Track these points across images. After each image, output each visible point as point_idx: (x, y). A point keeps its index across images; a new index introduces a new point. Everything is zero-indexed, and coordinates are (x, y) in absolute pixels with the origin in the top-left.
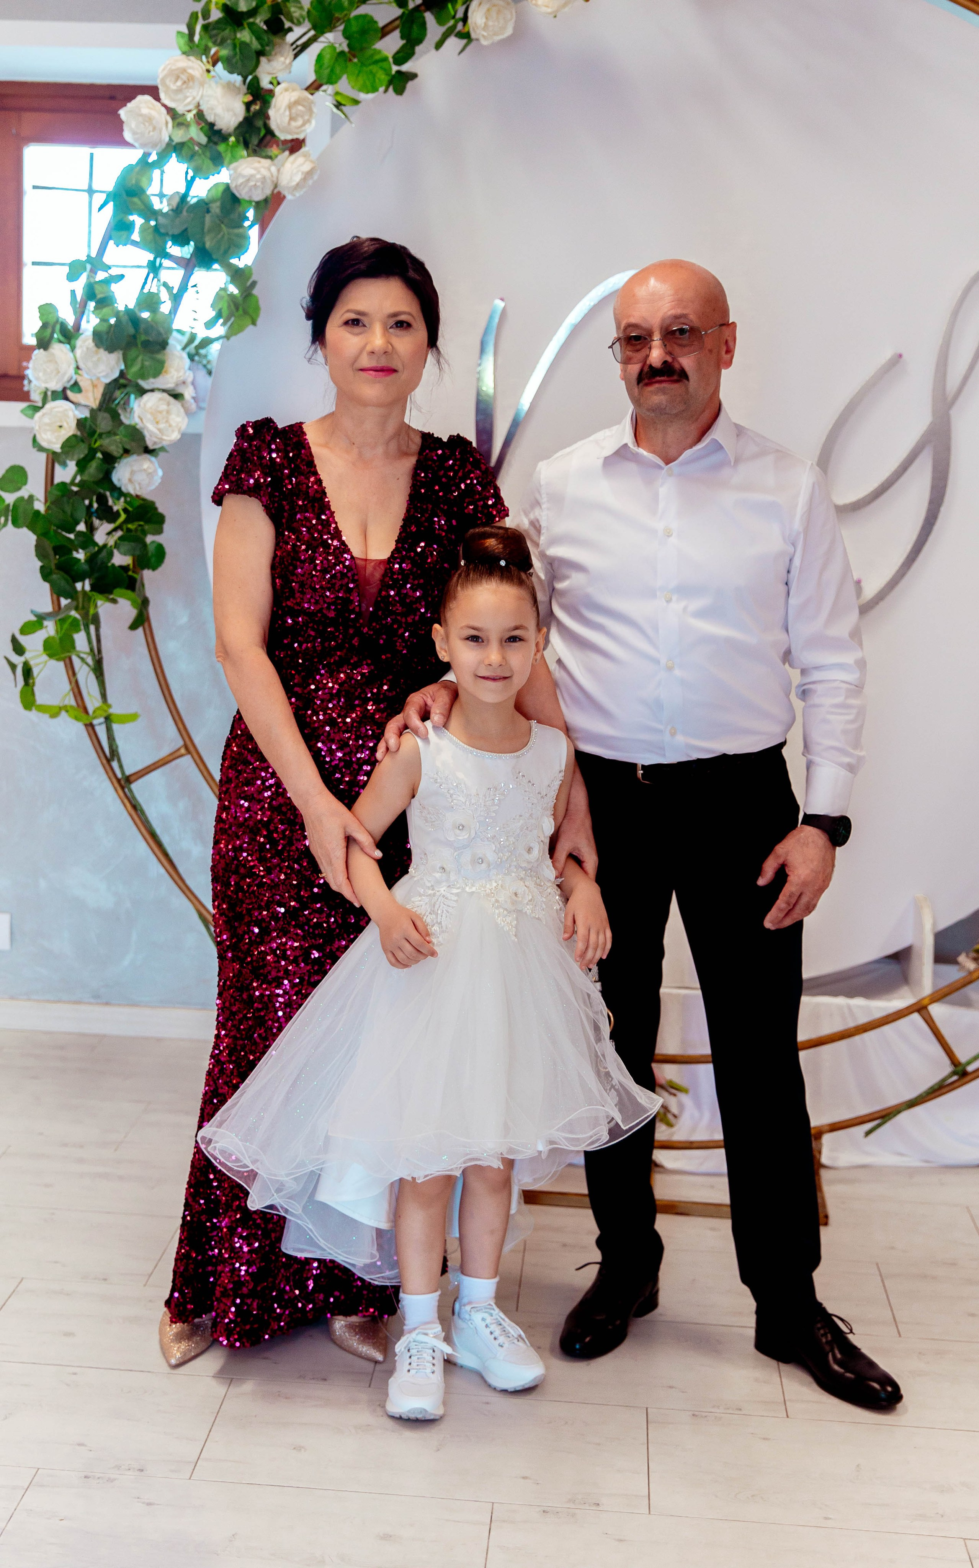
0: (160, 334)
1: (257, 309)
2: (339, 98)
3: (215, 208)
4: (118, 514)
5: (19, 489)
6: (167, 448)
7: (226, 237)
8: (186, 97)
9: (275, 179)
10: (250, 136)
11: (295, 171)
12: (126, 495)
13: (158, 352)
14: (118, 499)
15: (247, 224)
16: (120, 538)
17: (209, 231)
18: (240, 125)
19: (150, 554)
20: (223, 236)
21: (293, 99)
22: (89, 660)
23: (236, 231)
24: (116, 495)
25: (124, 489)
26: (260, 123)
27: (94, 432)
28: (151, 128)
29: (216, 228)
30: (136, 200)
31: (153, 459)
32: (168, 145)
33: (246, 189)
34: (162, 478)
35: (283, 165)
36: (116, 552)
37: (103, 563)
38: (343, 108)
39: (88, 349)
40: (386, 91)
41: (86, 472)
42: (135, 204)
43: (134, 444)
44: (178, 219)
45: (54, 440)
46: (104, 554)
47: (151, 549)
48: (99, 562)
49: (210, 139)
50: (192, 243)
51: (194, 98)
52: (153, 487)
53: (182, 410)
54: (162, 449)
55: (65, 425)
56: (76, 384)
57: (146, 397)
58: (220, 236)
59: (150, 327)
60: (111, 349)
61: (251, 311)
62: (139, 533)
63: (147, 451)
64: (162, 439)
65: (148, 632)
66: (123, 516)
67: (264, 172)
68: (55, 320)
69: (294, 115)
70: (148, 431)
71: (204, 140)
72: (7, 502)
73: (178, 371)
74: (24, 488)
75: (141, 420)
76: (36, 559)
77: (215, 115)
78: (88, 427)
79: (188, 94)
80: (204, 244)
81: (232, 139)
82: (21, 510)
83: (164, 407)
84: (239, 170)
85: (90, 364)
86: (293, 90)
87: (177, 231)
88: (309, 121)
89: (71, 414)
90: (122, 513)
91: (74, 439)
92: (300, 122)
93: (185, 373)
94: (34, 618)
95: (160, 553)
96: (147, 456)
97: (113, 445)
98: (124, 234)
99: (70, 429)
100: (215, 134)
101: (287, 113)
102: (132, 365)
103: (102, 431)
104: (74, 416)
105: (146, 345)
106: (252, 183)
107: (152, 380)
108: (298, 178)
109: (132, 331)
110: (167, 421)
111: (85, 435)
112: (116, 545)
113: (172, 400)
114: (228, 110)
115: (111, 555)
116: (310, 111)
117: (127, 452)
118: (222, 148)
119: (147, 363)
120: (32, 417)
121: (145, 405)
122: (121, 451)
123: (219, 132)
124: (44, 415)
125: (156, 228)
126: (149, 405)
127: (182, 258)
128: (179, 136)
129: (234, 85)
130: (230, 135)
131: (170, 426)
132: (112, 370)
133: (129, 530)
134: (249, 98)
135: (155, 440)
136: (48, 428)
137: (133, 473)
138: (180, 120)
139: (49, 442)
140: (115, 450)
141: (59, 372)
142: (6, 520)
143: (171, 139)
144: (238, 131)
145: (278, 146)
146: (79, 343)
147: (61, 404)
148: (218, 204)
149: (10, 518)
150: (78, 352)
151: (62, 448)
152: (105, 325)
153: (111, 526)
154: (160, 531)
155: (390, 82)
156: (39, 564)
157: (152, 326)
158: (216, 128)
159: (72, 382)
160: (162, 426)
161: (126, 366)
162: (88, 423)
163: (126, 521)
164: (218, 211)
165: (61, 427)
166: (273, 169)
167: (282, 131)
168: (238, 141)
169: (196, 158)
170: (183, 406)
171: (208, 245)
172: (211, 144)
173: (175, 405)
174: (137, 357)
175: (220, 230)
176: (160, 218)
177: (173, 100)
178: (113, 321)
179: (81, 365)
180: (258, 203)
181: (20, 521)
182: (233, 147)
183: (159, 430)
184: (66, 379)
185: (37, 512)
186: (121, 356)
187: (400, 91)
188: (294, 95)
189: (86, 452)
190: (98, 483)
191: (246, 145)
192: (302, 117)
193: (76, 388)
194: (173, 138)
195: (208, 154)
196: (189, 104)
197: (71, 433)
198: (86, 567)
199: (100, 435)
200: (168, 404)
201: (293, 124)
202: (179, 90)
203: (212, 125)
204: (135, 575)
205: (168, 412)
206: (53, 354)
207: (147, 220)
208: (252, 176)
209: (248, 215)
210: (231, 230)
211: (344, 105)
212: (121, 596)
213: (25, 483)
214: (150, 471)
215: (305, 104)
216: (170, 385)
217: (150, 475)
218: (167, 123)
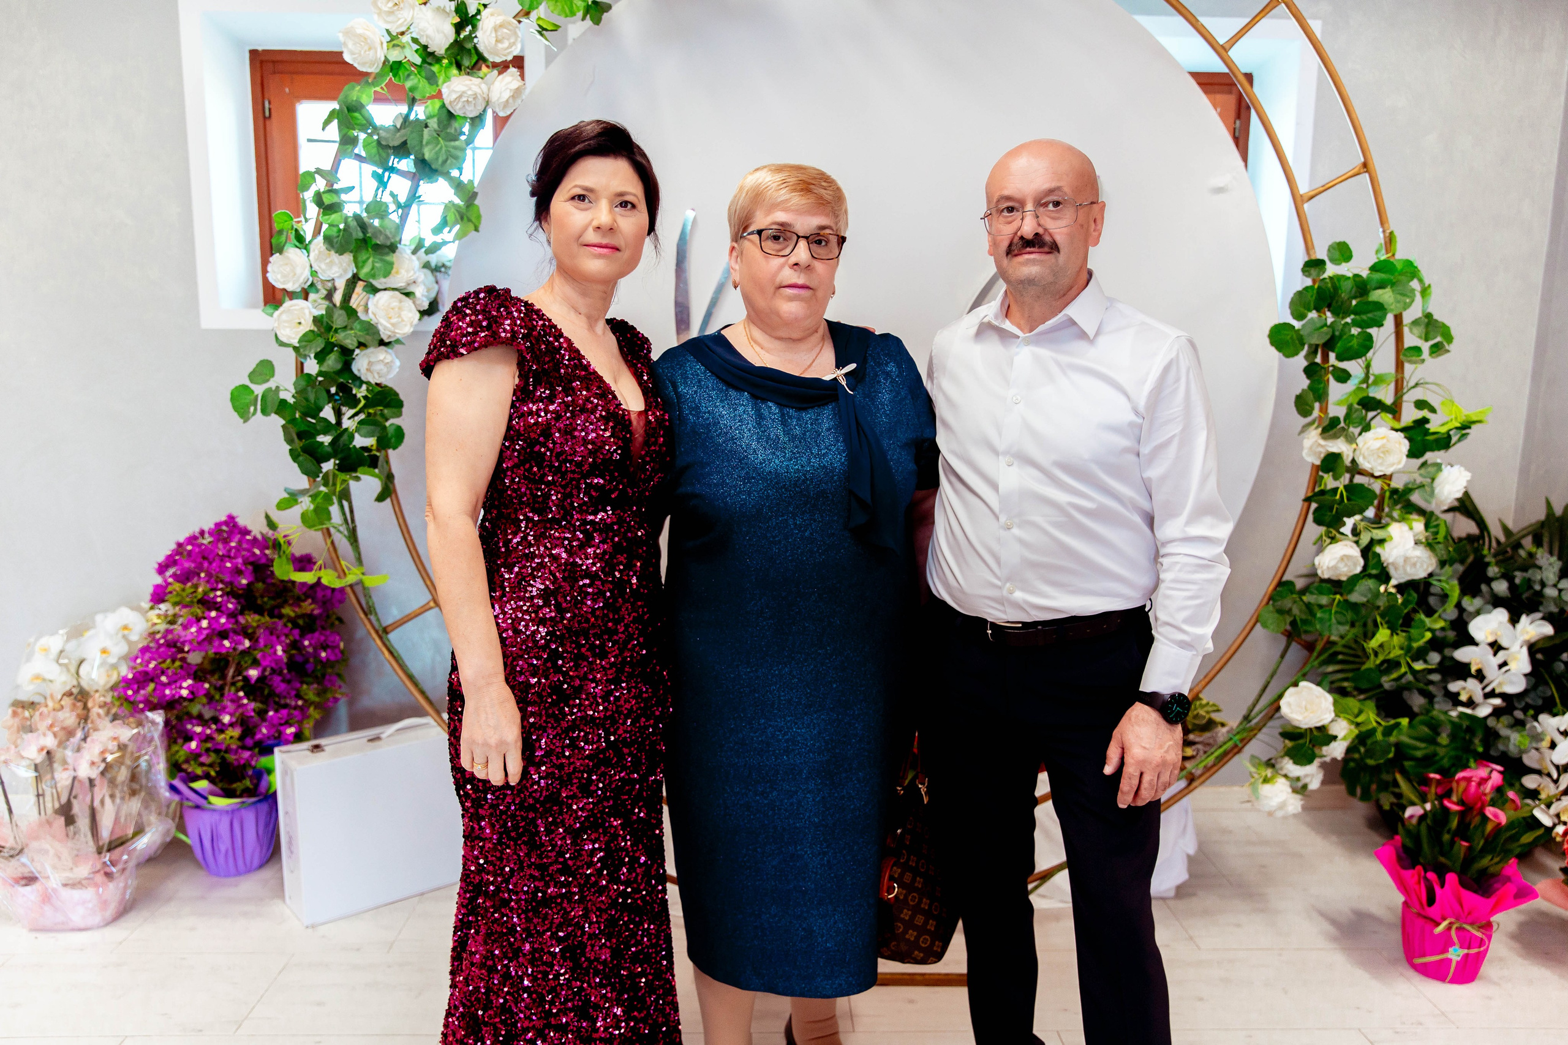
0: (387, 237)
1: (479, 217)
2: (541, 23)
3: (433, 124)
4: (360, 401)
5: (268, 381)
6: (403, 341)
7: (444, 149)
8: (399, 19)
9: (485, 96)
10: (462, 58)
11: (503, 89)
12: (368, 383)
13: (387, 254)
14: (360, 387)
15: (463, 138)
16: (361, 423)
17: (428, 143)
18: (452, 46)
19: (390, 435)
20: (441, 148)
21: (498, 22)
22: (343, 529)
23: (453, 143)
24: (358, 383)
25: (363, 378)
26: (469, 46)
27: (332, 327)
28: (366, 48)
29: (434, 141)
30: (357, 115)
31: (390, 351)
32: (384, 63)
33: (460, 105)
34: (399, 367)
35: (493, 83)
36: (357, 435)
37: (345, 445)
38: (544, 32)
39: (320, 252)
40: (583, 19)
41: (325, 364)
42: (356, 118)
43: (368, 338)
44: (398, 134)
45: (293, 336)
46: (345, 437)
47: (391, 431)
48: (341, 445)
49: (424, 61)
50: (412, 157)
51: (406, 20)
52: (391, 376)
53: (413, 306)
54: (398, 341)
55: (303, 321)
56: (312, 285)
57: (379, 295)
58: (437, 149)
59: (378, 232)
60: (341, 251)
61: (474, 220)
62: (379, 418)
63: (382, 343)
64: (394, 332)
65: (395, 502)
66: (363, 402)
67: (476, 89)
68: (290, 227)
69: (500, 37)
70: (381, 325)
71: (418, 60)
72: (256, 393)
73: (408, 271)
74: (272, 379)
75: (375, 315)
76: (285, 443)
77: (427, 36)
78: (325, 324)
79: (400, 16)
80: (423, 155)
81: (445, 61)
82: (269, 399)
83: (395, 304)
84: (452, 87)
85: (323, 266)
86: (499, 15)
87: (397, 143)
88: (514, 43)
89: (307, 312)
90: (362, 399)
91: (311, 334)
92: (506, 44)
93: (415, 273)
94: (286, 496)
95: (400, 434)
96: (382, 348)
97: (348, 339)
98: (350, 148)
99: (308, 326)
100: (428, 56)
101: (494, 35)
102: (362, 267)
103: (339, 327)
104: (310, 313)
105: (377, 248)
106: (465, 99)
107: (383, 280)
108: (506, 95)
109: (360, 235)
110: (399, 316)
111: (323, 330)
112: (357, 430)
113: (403, 297)
114: (438, 31)
115: (352, 437)
116: (515, 34)
117: (362, 345)
118: (435, 68)
119: (377, 265)
120: (271, 315)
121: (377, 302)
122: (356, 344)
123: (432, 54)
124: (281, 314)
125: (379, 142)
126: (382, 302)
127: (408, 172)
128: (395, 56)
129: (444, 10)
130: (444, 58)
131: (403, 321)
132: (345, 271)
133: (369, 414)
134: (457, 20)
135: (389, 333)
136: (286, 325)
137: (370, 363)
138: (395, 42)
139: (290, 337)
140: (350, 343)
141: (295, 274)
142: (256, 409)
143: (386, 60)
144: (449, 52)
145: (488, 67)
146: (312, 247)
147: (299, 303)
148: (435, 120)
149: (259, 407)
150: (312, 255)
151: (299, 342)
152: (335, 229)
153: (352, 412)
154: (399, 415)
155: (587, 10)
156: (289, 447)
157: (380, 231)
158: (429, 50)
159: (309, 283)
160: (394, 321)
161: (357, 267)
162: (325, 319)
163: (365, 406)
164: (436, 126)
165: (300, 323)
166: (484, 87)
167: (490, 53)
168: (451, 63)
169: (412, 77)
170: (414, 303)
171: (427, 157)
172: (426, 65)
173: (408, 302)
174: (368, 259)
175: (438, 143)
176: (381, 132)
177: (387, 22)
178: (342, 226)
179: (315, 267)
180: (472, 119)
181: (269, 410)
182: (446, 68)
183: (393, 325)
184: (301, 280)
185: (283, 402)
186: (352, 258)
187: (597, 21)
188: (499, 19)
189: (323, 346)
190: (339, 373)
191: (459, 66)
192: (508, 39)
193: (313, 289)
194: (388, 57)
195: (423, 74)
196: (401, 25)
197: (308, 329)
198: (330, 450)
199: (336, 331)
200: (401, 301)
201: (500, 46)
202: (391, 13)
203: (425, 47)
204: (378, 454)
205: (400, 309)
206: (288, 258)
207: (371, 135)
208: (464, 92)
209: (463, 130)
210: (448, 143)
211: (546, 30)
212: (364, 474)
213: (273, 375)
214: (387, 361)
215: (510, 28)
216: (401, 284)
217: (389, 365)
218: (382, 43)
